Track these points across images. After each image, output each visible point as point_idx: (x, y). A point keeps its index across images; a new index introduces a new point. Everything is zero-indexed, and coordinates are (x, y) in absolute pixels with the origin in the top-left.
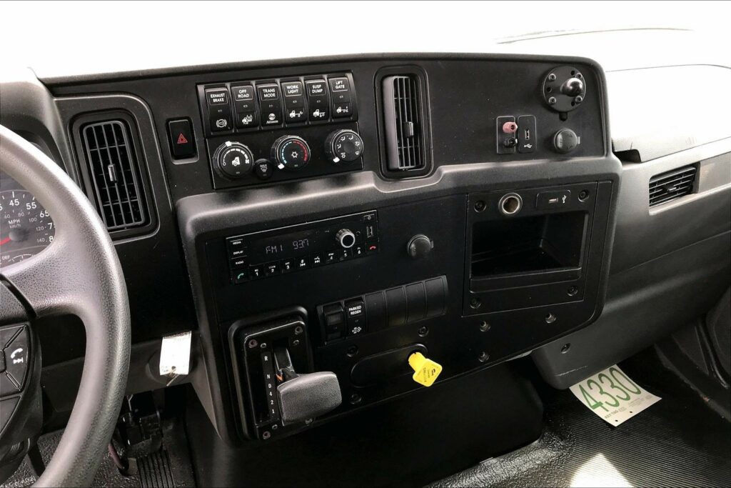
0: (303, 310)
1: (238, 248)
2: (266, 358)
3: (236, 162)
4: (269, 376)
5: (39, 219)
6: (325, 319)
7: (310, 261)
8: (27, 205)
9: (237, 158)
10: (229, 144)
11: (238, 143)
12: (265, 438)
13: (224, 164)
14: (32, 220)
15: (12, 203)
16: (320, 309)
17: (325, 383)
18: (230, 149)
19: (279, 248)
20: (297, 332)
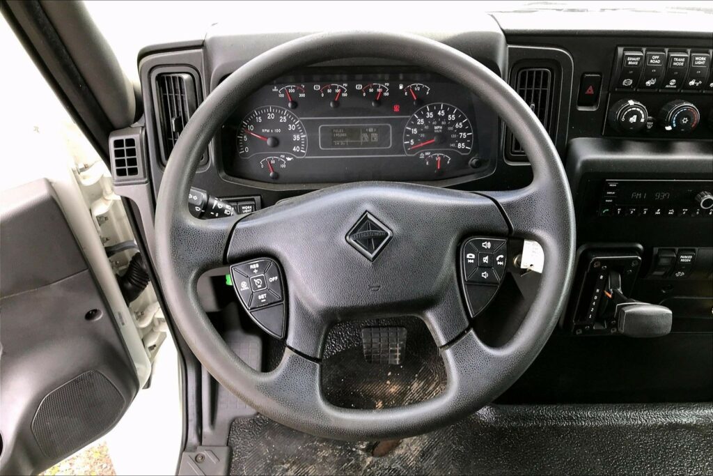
0: (640, 246)
1: (612, 189)
2: (601, 277)
3: (633, 119)
4: (598, 291)
5: (455, 128)
6: (657, 258)
7: (664, 212)
8: (449, 116)
9: (635, 117)
10: (631, 102)
11: (639, 103)
12: (577, 333)
13: (623, 119)
14: (451, 128)
15: (439, 113)
16: (656, 250)
17: (663, 316)
18: (631, 108)
19: (643, 196)
20: (633, 265)
